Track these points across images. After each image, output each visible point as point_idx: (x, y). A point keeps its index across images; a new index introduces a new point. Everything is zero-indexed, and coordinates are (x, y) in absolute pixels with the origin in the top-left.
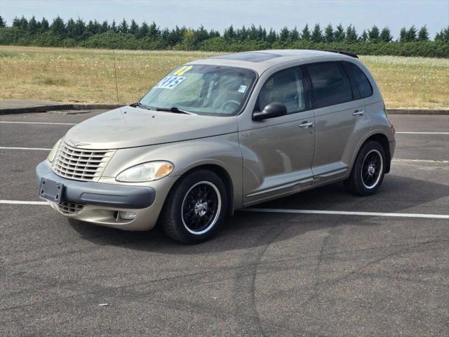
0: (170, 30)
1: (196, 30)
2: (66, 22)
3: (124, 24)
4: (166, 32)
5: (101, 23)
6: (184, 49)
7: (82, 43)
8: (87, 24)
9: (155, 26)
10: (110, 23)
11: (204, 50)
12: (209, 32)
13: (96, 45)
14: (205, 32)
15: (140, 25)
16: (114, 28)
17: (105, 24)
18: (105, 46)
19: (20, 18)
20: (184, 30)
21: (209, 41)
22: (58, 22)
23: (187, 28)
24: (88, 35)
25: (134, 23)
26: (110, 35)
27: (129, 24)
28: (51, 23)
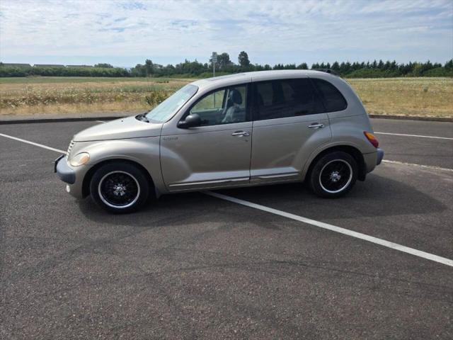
0: (405, 65)
1: (424, 63)
2: (340, 64)
3: (375, 62)
4: (402, 66)
5: (360, 63)
6: (413, 76)
7: (348, 75)
8: (352, 64)
9: (395, 62)
10: (366, 63)
11: (428, 76)
12: (433, 64)
13: (355, 76)
14: (431, 64)
15: (385, 63)
16: (368, 66)
17: (363, 63)
18: (360, 77)
19: (316, 64)
20: (415, 64)
21: (432, 70)
22: (336, 64)
23: (418, 63)
24: (351, 71)
25: (381, 62)
26: (365, 70)
27: (378, 62)
28: (331, 65)
